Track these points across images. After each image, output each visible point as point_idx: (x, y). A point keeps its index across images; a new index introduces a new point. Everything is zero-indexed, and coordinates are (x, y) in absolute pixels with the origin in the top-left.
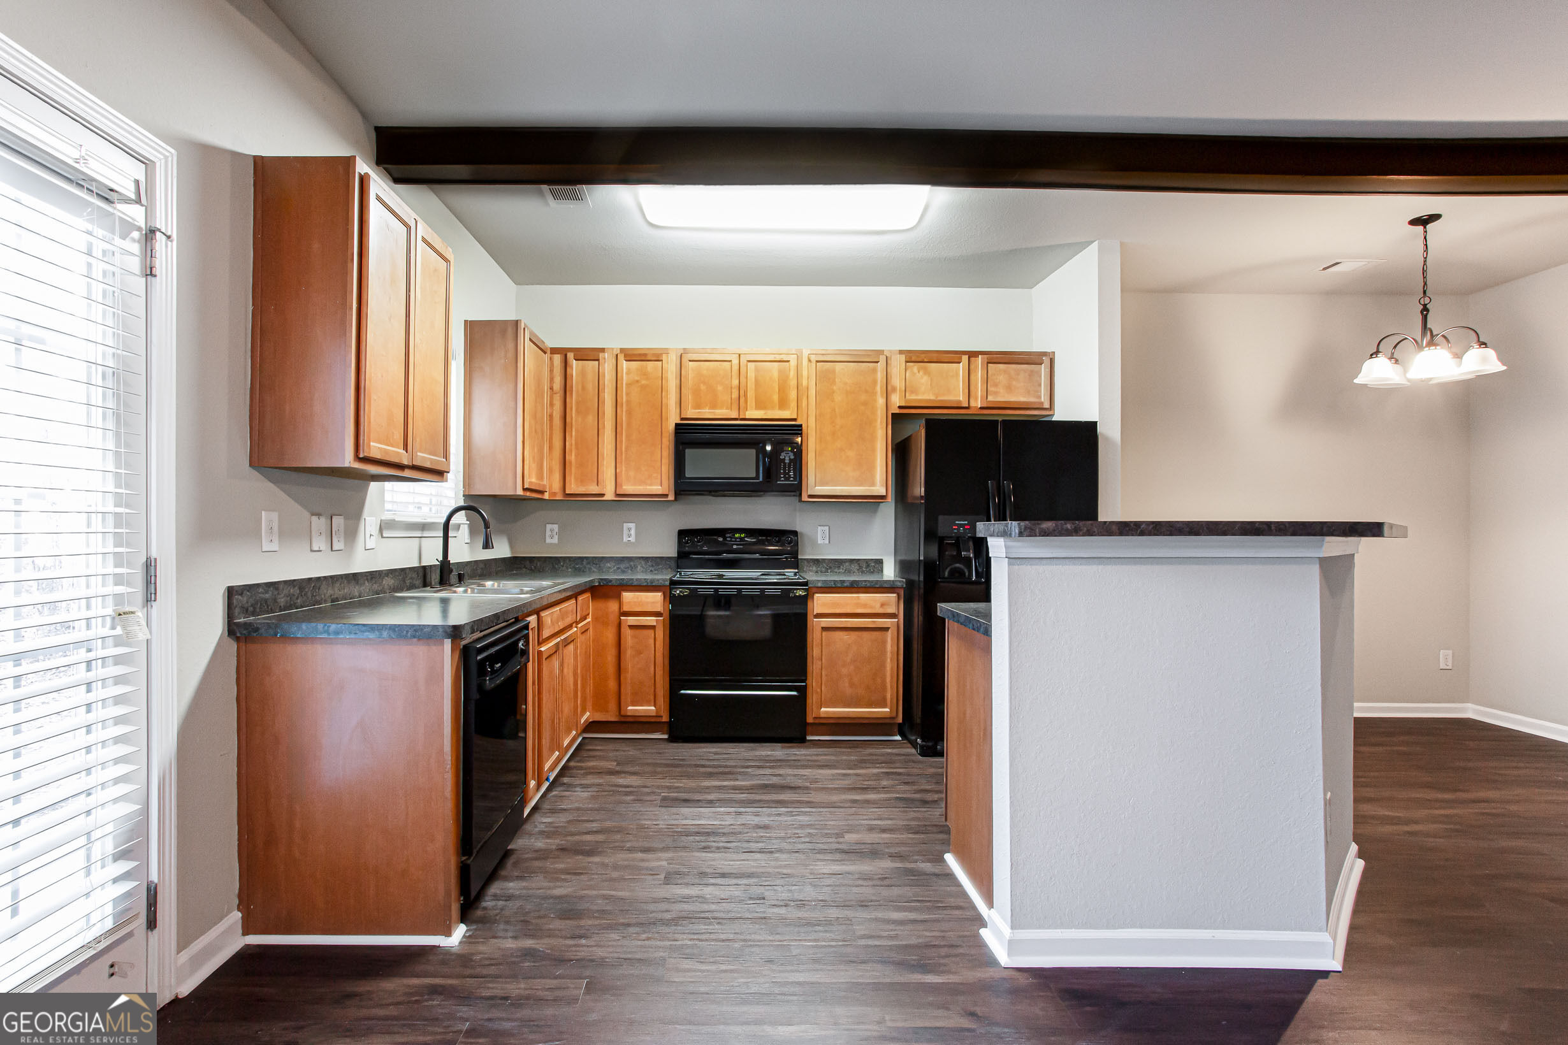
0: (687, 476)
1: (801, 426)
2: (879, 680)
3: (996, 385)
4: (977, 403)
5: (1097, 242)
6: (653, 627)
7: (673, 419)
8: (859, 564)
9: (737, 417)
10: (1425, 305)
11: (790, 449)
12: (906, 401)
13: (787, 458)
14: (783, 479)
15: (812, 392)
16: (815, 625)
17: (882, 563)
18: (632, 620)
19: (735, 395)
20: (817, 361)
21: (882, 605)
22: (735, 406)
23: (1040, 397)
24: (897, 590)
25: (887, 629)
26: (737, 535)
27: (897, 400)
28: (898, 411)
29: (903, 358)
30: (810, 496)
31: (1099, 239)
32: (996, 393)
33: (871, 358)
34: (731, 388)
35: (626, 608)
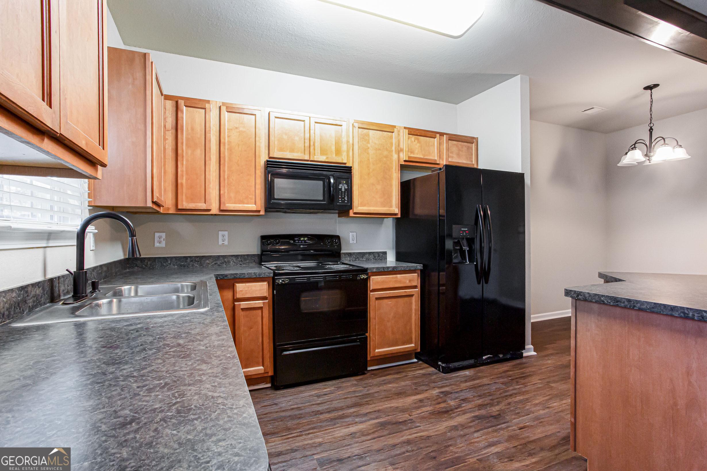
0: (276, 197)
1: (351, 167)
2: (408, 328)
3: (452, 153)
4: (443, 162)
5: (520, 75)
6: (261, 308)
7: (263, 158)
8: (374, 255)
9: (308, 159)
10: (651, 127)
11: (345, 182)
12: (409, 157)
13: (343, 188)
14: (340, 201)
15: (356, 147)
16: (372, 296)
17: (386, 254)
18: (244, 304)
19: (307, 144)
20: (358, 127)
21: (410, 281)
22: (307, 152)
23: (472, 161)
24: (417, 271)
25: (412, 296)
26: (302, 239)
27: (404, 157)
28: (403, 163)
29: (407, 131)
30: (355, 213)
31: (521, 74)
32: (452, 157)
33: (389, 129)
34: (304, 139)
35: (238, 296)
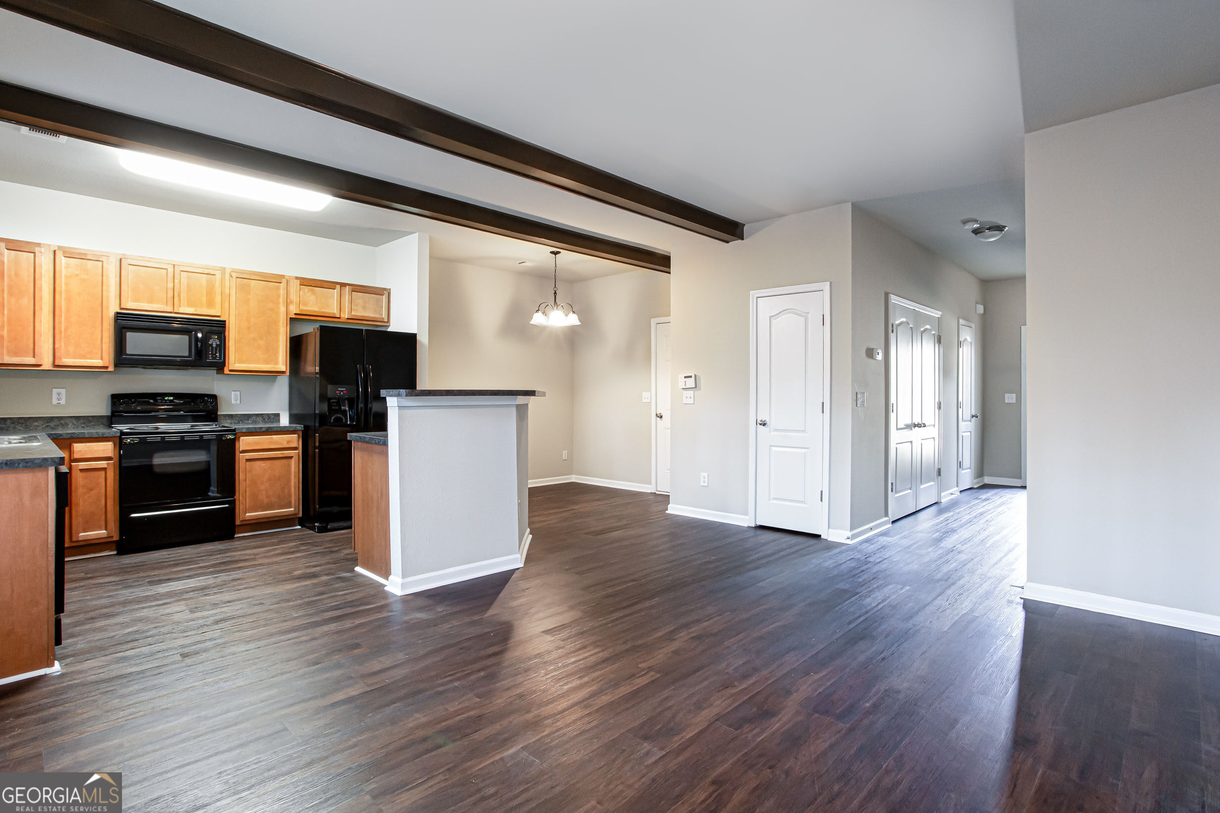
0: (128, 352)
1: (225, 321)
2: (286, 491)
3: (357, 305)
4: (345, 315)
5: (417, 233)
6: (105, 469)
7: (113, 308)
8: (263, 417)
9: (172, 311)
10: (555, 291)
11: (216, 337)
12: (300, 310)
13: (214, 344)
14: (210, 358)
15: (233, 299)
16: (241, 458)
17: (279, 416)
18: (83, 465)
19: (170, 295)
20: (237, 277)
21: (288, 442)
22: (170, 303)
23: (381, 315)
24: (298, 432)
25: (291, 457)
26: (166, 398)
27: (294, 310)
28: (294, 316)
29: (298, 282)
30: (231, 371)
32: (357, 310)
33: (278, 279)
34: (167, 289)
35: (76, 456)
